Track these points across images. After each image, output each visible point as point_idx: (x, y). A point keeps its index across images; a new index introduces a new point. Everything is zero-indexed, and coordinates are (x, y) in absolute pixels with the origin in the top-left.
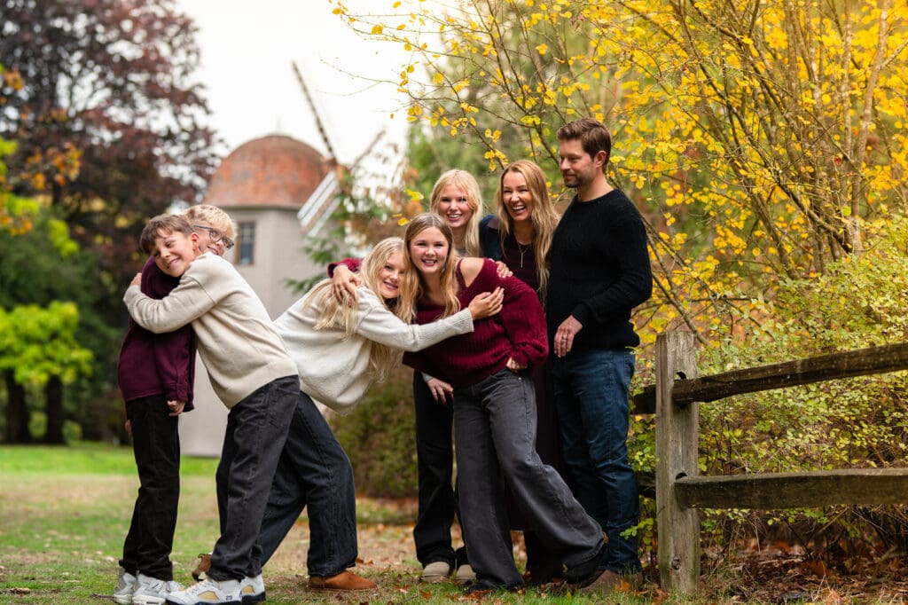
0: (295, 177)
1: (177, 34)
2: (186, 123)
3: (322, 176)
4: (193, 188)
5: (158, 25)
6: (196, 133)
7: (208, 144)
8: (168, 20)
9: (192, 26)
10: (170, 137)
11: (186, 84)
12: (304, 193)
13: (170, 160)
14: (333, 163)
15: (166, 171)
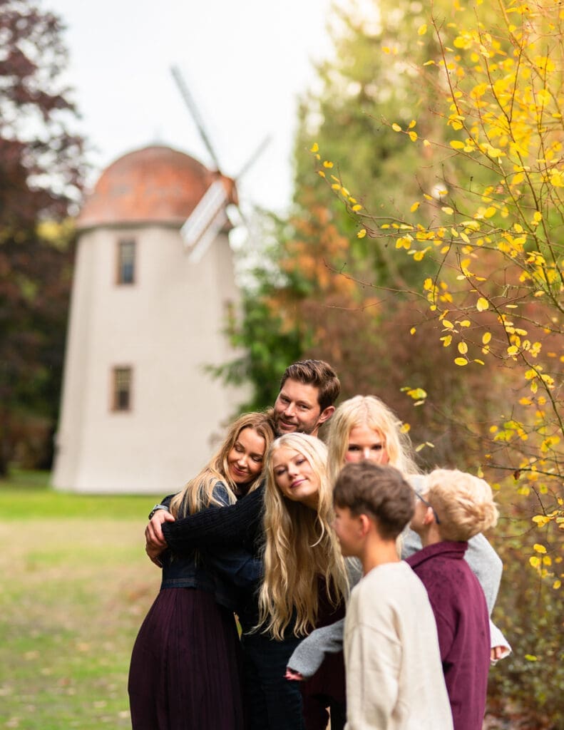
0: (176, 189)
1: (43, 33)
2: (56, 130)
3: (205, 188)
4: (64, 201)
5: (22, 24)
6: (67, 141)
7: (81, 152)
8: (33, 18)
9: (59, 23)
10: (39, 146)
11: (53, 88)
12: (187, 207)
13: (40, 171)
14: (218, 174)
15: (36, 182)
